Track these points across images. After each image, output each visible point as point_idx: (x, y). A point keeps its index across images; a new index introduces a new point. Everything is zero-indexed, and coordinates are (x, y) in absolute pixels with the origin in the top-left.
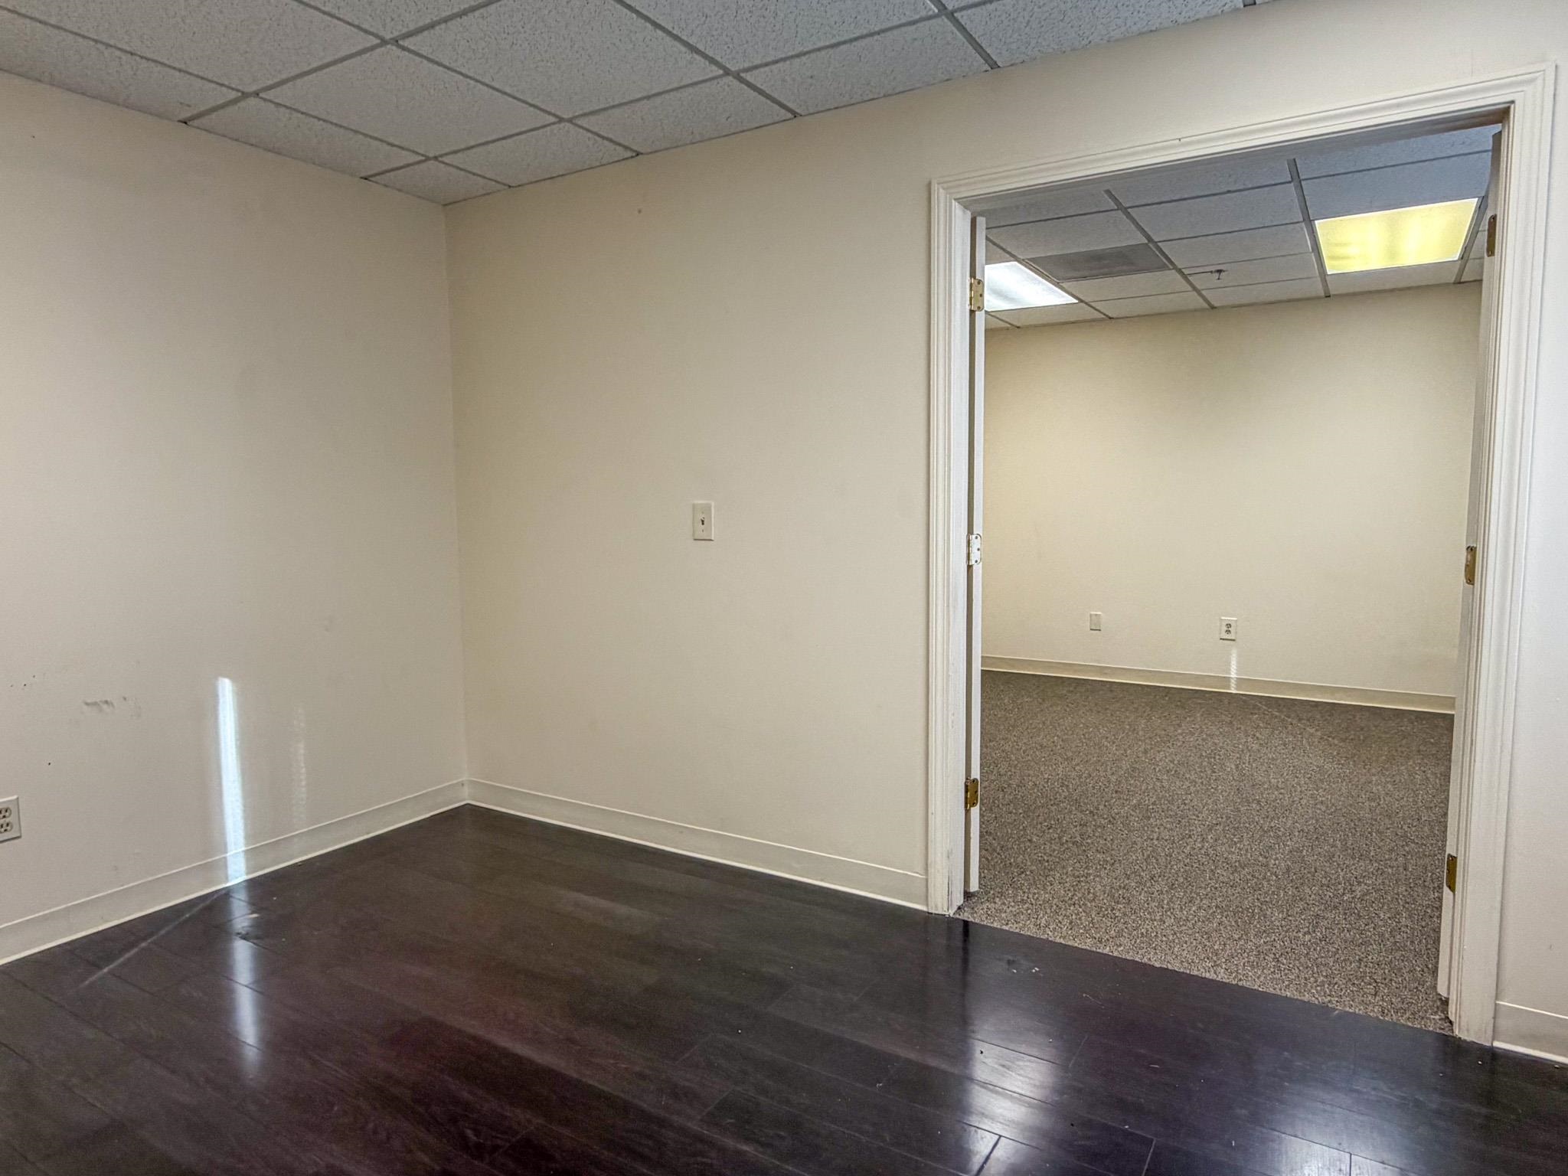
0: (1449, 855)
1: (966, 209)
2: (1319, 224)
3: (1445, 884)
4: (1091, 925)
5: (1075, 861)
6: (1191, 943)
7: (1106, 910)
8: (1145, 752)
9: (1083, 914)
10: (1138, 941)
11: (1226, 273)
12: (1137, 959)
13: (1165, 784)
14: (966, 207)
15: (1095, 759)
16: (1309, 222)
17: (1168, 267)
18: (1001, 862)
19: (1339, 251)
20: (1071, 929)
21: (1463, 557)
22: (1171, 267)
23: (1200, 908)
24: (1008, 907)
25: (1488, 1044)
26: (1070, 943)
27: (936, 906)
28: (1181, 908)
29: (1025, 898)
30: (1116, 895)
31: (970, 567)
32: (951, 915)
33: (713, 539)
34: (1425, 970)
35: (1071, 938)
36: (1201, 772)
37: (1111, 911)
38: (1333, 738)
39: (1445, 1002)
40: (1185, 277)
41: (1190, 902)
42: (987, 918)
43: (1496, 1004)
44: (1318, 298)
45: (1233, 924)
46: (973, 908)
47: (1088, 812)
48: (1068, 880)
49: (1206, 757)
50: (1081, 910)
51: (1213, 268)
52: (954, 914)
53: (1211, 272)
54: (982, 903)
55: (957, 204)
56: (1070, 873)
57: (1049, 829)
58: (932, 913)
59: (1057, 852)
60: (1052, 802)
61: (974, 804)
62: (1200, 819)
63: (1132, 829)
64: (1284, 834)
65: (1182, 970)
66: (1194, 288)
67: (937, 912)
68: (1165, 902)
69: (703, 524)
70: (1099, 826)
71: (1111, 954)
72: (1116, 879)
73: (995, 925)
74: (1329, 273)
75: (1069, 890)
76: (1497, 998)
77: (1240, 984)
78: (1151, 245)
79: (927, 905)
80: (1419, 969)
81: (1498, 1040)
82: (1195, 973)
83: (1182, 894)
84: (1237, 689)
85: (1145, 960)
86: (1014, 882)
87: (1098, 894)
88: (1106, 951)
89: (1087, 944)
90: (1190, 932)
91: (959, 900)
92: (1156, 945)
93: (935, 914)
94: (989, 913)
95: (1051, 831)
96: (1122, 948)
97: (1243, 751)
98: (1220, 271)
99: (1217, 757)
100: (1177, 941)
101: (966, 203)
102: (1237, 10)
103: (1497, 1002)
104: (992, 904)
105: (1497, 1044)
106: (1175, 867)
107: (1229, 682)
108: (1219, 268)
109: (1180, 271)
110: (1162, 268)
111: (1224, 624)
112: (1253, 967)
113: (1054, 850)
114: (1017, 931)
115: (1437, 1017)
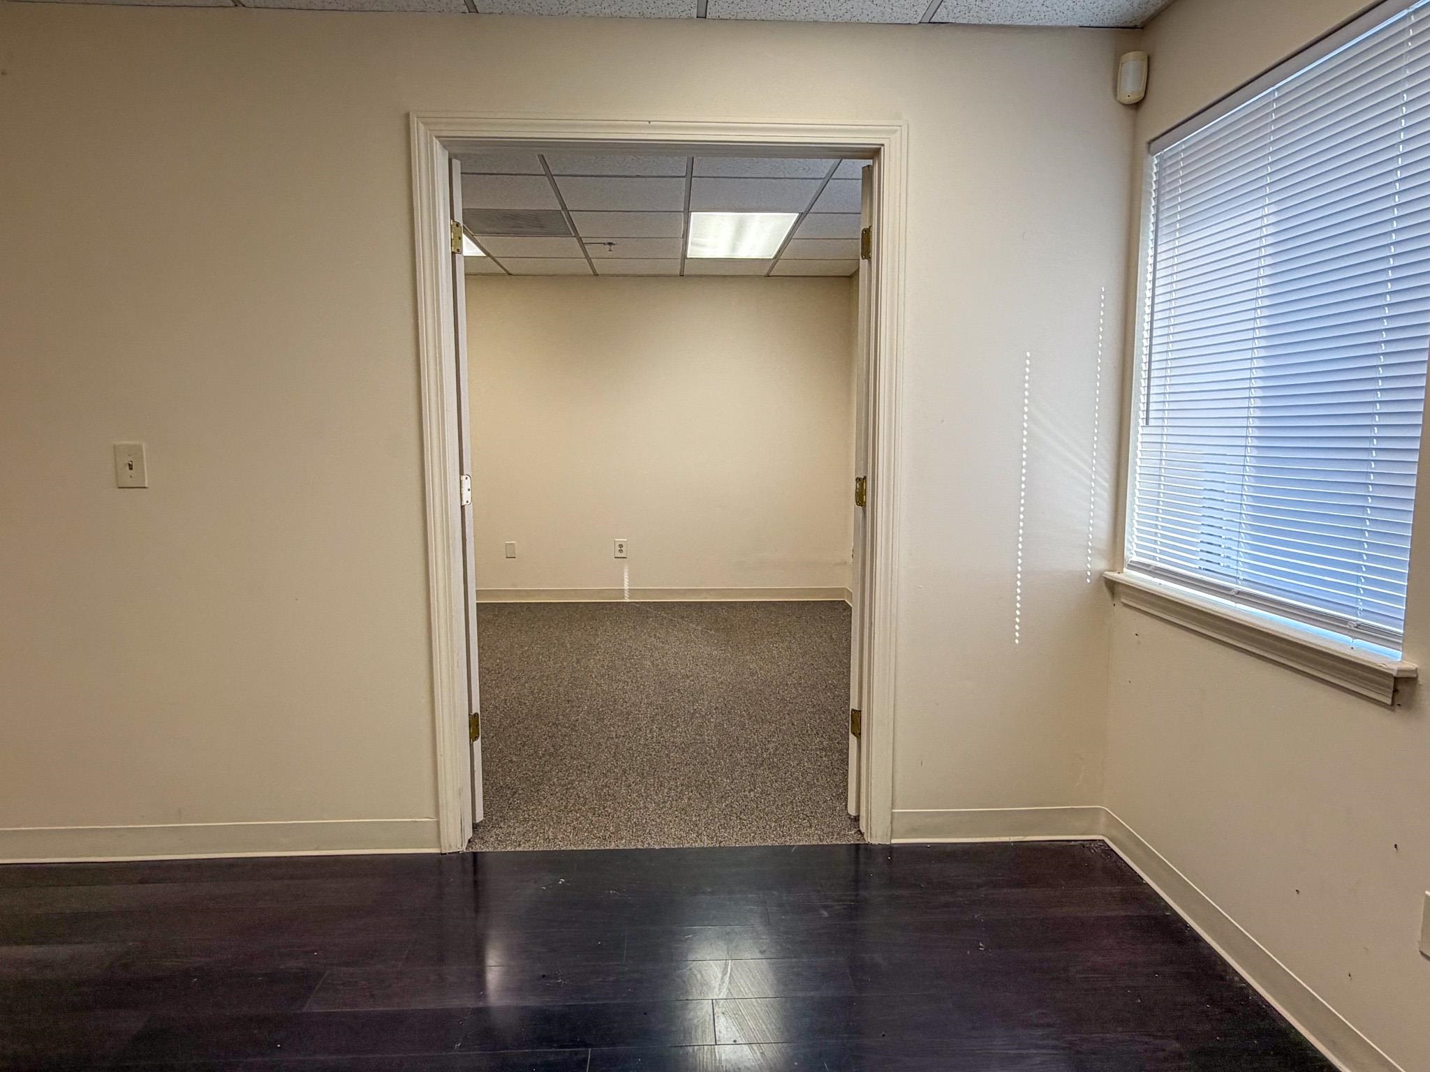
0: (853, 710)
1: (446, 148)
2: (693, 214)
3: (850, 733)
4: (592, 827)
5: (557, 771)
6: (675, 821)
7: (599, 809)
8: (578, 662)
9: (582, 818)
10: (634, 830)
11: (615, 246)
12: (639, 847)
13: (605, 687)
14: (445, 147)
15: (539, 674)
16: (687, 213)
17: (571, 234)
18: (492, 787)
19: (701, 241)
20: (576, 835)
21: (853, 486)
22: (573, 235)
23: (670, 789)
24: (515, 829)
25: (888, 843)
26: (580, 848)
27: (450, 846)
28: (656, 792)
29: (526, 816)
30: (603, 794)
31: (462, 507)
32: (465, 851)
33: (147, 486)
34: (833, 798)
35: (580, 842)
36: (628, 672)
37: (604, 809)
38: (711, 630)
39: (857, 819)
40: (582, 245)
41: (661, 786)
42: (498, 844)
43: (892, 814)
44: (676, 276)
45: (699, 796)
46: (482, 839)
47: (551, 724)
48: (557, 790)
49: (627, 658)
50: (578, 815)
51: (606, 241)
52: (466, 848)
53: (604, 244)
54: (489, 831)
55: (438, 142)
56: (556, 783)
57: (523, 746)
58: (445, 854)
59: (538, 766)
60: (517, 721)
61: (476, 738)
62: (642, 712)
63: (593, 732)
64: (706, 714)
65: (676, 846)
66: (587, 257)
67: (451, 851)
68: (643, 791)
69: (131, 469)
70: (565, 735)
71: (617, 848)
72: (596, 779)
73: (509, 849)
74: (688, 257)
75: (562, 799)
76: (892, 808)
77: (722, 845)
78: (563, 212)
79: (440, 847)
80: (829, 799)
81: (894, 838)
82: (687, 845)
83: (652, 780)
84: (629, 598)
85: (646, 846)
86: (511, 804)
87: (587, 797)
88: (613, 846)
89: (595, 845)
90: (670, 812)
91: (469, 833)
92: (650, 830)
93: (449, 853)
94: (499, 839)
95: (526, 748)
96: (624, 841)
97: (652, 649)
98: (610, 244)
99: (635, 658)
100: (663, 822)
101: (447, 143)
102: (690, 18)
103: (893, 811)
104: (499, 830)
105: (894, 841)
106: (639, 758)
107: (624, 592)
108: (610, 241)
109: (580, 239)
110: (568, 234)
111: (617, 545)
112: (725, 828)
113: (535, 765)
114: (531, 849)
115: (853, 832)
